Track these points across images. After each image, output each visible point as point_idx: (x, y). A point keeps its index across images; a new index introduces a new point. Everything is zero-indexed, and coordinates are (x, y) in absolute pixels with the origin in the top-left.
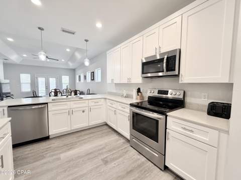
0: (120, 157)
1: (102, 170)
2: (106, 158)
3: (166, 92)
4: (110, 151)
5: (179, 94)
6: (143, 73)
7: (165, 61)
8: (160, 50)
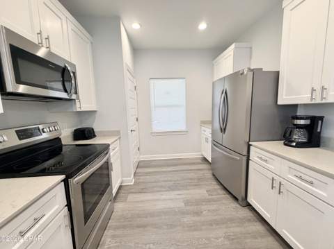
5: (57, 128)
6: (18, 81)
7: (72, 75)
8: (48, 43)
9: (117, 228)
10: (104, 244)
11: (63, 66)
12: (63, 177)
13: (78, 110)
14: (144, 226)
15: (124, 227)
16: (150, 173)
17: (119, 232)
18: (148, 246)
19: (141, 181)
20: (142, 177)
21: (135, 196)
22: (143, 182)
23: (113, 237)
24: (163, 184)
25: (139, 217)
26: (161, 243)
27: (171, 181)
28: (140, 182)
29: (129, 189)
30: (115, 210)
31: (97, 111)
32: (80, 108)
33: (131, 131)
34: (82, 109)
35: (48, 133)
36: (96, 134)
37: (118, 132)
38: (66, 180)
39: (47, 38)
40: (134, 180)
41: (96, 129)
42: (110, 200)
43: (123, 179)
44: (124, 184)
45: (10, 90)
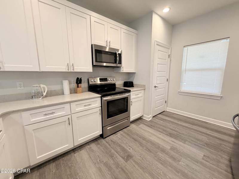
0: (120, 146)
1: (139, 158)
2: (123, 158)
4: (112, 156)
5: (114, 79)
6: (96, 61)
7: (118, 55)
8: (110, 44)
9: (125, 133)
10: (117, 134)
11: (115, 52)
12: (100, 96)
13: (122, 72)
14: (135, 140)
15: (128, 134)
16: (165, 120)
17: (124, 134)
18: (130, 147)
19: (155, 121)
20: (157, 120)
21: (144, 126)
22: (155, 123)
23: (121, 135)
24: (168, 130)
25: (137, 135)
26: (136, 151)
27: (176, 131)
28: (153, 122)
29: (145, 122)
30: (130, 126)
31: (135, 73)
32: (123, 71)
33: (155, 87)
34: (124, 72)
35: (110, 81)
36: (134, 85)
37: (144, 86)
38: (101, 97)
39: (110, 42)
40: (151, 119)
41: (134, 83)
42: (127, 119)
43: (144, 115)
44: (143, 118)
45: (94, 64)
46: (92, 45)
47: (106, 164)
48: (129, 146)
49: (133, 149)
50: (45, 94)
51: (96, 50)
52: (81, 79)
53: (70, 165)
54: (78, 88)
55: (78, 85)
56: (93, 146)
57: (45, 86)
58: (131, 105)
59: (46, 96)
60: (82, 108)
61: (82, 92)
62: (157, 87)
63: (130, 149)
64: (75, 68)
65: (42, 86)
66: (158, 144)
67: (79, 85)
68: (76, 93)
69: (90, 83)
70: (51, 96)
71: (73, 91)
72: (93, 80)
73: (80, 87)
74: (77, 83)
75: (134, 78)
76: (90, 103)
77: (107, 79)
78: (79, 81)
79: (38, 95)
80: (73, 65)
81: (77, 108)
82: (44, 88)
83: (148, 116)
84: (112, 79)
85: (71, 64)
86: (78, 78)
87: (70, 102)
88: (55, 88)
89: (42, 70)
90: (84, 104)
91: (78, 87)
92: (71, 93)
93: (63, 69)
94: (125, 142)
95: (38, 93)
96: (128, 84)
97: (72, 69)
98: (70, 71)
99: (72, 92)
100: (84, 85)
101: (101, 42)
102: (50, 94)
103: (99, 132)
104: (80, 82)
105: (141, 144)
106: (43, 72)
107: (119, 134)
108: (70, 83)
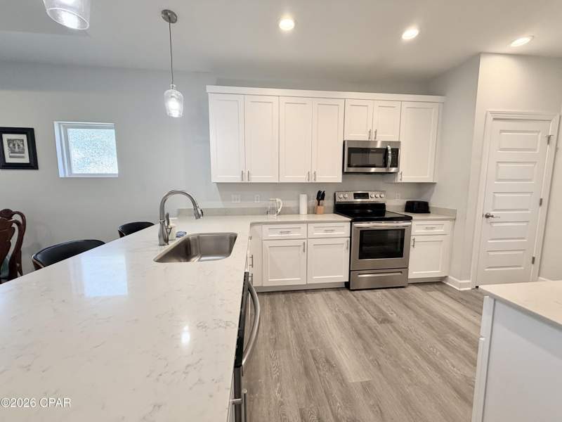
2: (375, 318)
3: (365, 196)
4: (358, 312)
5: (382, 196)
6: (349, 166)
7: (390, 152)
8: (376, 135)
9: (391, 293)
10: (375, 292)
11: (385, 147)
12: (350, 219)
13: (399, 181)
14: (409, 308)
15: (397, 297)
17: (389, 295)
19: (478, 295)
21: (442, 295)
22: (476, 297)
23: (384, 294)
25: (415, 303)
26: (402, 319)
28: (472, 295)
29: (449, 291)
30: (407, 289)
31: (434, 184)
32: (401, 180)
33: (487, 216)
34: (403, 181)
35: (374, 198)
36: (431, 210)
37: (455, 212)
38: (351, 222)
39: (376, 132)
40: (470, 289)
41: (432, 205)
42: (401, 272)
43: (450, 277)
44: (448, 283)
45: (345, 171)
46: (344, 142)
47: (347, 316)
48: (392, 311)
49: (397, 315)
50: (279, 210)
51: (349, 149)
52: (324, 194)
53: (300, 302)
54: (319, 207)
55: (319, 202)
56: (333, 294)
57: (280, 200)
58: (411, 247)
59: (280, 214)
60: (321, 233)
61: (324, 213)
62: (492, 216)
63: (392, 314)
64: (317, 177)
65: (278, 200)
66: (457, 325)
67: (321, 201)
68: (316, 213)
69: (338, 200)
70: (284, 214)
71: (312, 211)
72: (341, 196)
73: (322, 205)
74: (318, 198)
75: (431, 195)
76: (333, 229)
77: (368, 194)
78: (321, 196)
79: (272, 211)
80: (315, 173)
81: (316, 232)
82: (280, 203)
83: (460, 280)
84: (378, 196)
85: (313, 172)
86: (319, 192)
87: (307, 223)
88: (291, 204)
89: (281, 181)
90: (326, 229)
91: (319, 205)
92: (308, 213)
93: (303, 179)
94: (386, 304)
95: (273, 209)
96: (415, 207)
97: (313, 178)
98: (310, 182)
99: (310, 212)
100: (328, 203)
101: (359, 135)
102: (285, 211)
103: (344, 277)
104: (323, 199)
105: (417, 315)
106: (281, 183)
107: (379, 293)
108: (308, 199)
